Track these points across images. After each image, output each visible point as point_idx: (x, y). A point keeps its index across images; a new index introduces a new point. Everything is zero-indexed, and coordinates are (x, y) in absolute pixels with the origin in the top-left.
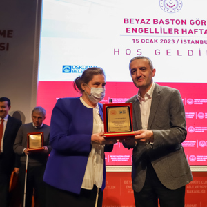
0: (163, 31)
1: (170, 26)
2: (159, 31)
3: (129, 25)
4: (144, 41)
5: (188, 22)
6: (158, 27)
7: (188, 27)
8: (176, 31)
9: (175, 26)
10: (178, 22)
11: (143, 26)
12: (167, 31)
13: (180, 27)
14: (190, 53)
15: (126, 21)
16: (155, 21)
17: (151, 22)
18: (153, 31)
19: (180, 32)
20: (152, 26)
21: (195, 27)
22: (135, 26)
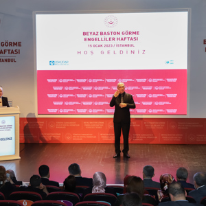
0: (106, 39)
1: (110, 36)
2: (103, 39)
3: (86, 36)
4: (95, 46)
5: (121, 33)
6: (103, 37)
7: (121, 36)
8: (114, 39)
9: (113, 36)
10: (115, 33)
11: (94, 37)
12: (108, 39)
13: (116, 36)
14: (121, 52)
15: (84, 34)
16: (101, 33)
17: (99, 34)
18: (100, 39)
19: (116, 39)
20: (99, 36)
21: (125, 36)
22: (90, 36)
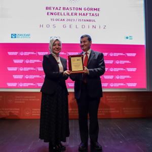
0: (68, 14)
1: (73, 11)
2: (66, 14)
3: (49, 11)
4: (57, 20)
5: (83, 9)
6: (66, 12)
7: (83, 12)
8: (76, 14)
9: (75, 11)
10: (77, 9)
11: (57, 11)
12: (70, 14)
13: (78, 12)
14: (83, 27)
15: (47, 8)
16: (64, 9)
17: (62, 9)
18: (63, 14)
19: (78, 14)
20: (62, 11)
21: (87, 12)
22: (52, 11)
